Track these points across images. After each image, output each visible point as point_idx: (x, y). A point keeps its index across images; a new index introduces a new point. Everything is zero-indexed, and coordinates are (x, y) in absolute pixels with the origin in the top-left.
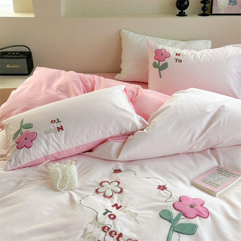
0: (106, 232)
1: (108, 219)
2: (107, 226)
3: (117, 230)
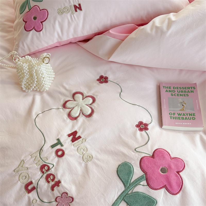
0: (43, 172)
1: (54, 154)
2: (48, 164)
3: (57, 174)
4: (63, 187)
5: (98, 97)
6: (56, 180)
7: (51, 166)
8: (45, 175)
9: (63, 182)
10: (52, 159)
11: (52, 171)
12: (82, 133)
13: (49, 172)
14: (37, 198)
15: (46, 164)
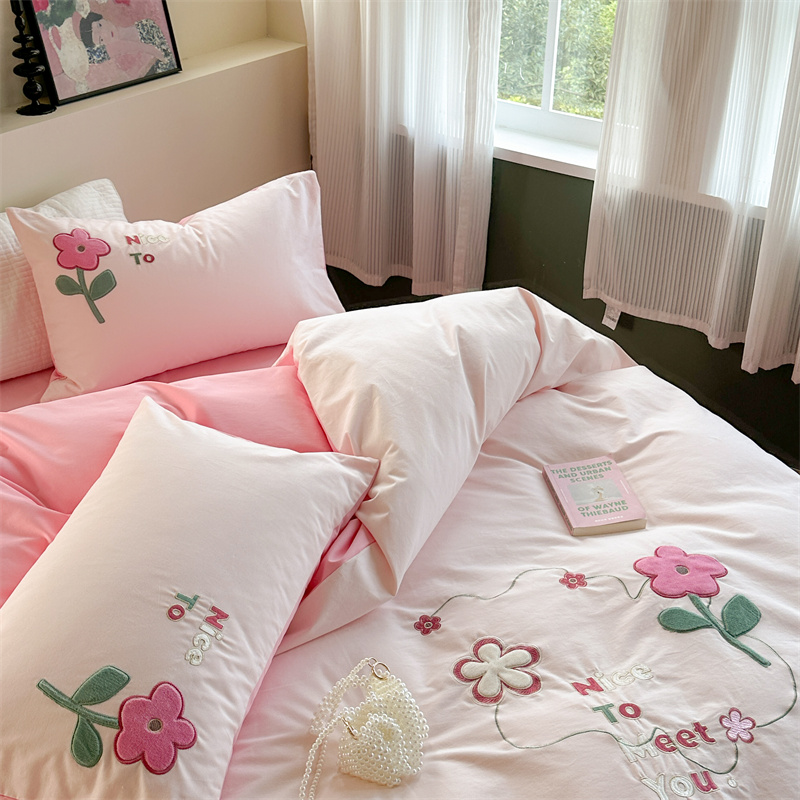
0: (673, 749)
1: (632, 721)
2: (655, 736)
3: (680, 725)
4: (708, 720)
5: (483, 632)
6: (691, 729)
7: (658, 733)
8: (678, 745)
9: (698, 720)
10: (645, 728)
11: (672, 733)
12: (581, 675)
13: (674, 739)
14: (726, 776)
15: (654, 738)
